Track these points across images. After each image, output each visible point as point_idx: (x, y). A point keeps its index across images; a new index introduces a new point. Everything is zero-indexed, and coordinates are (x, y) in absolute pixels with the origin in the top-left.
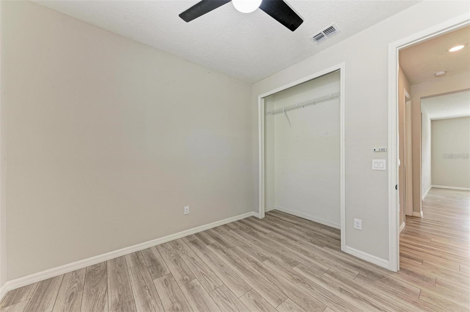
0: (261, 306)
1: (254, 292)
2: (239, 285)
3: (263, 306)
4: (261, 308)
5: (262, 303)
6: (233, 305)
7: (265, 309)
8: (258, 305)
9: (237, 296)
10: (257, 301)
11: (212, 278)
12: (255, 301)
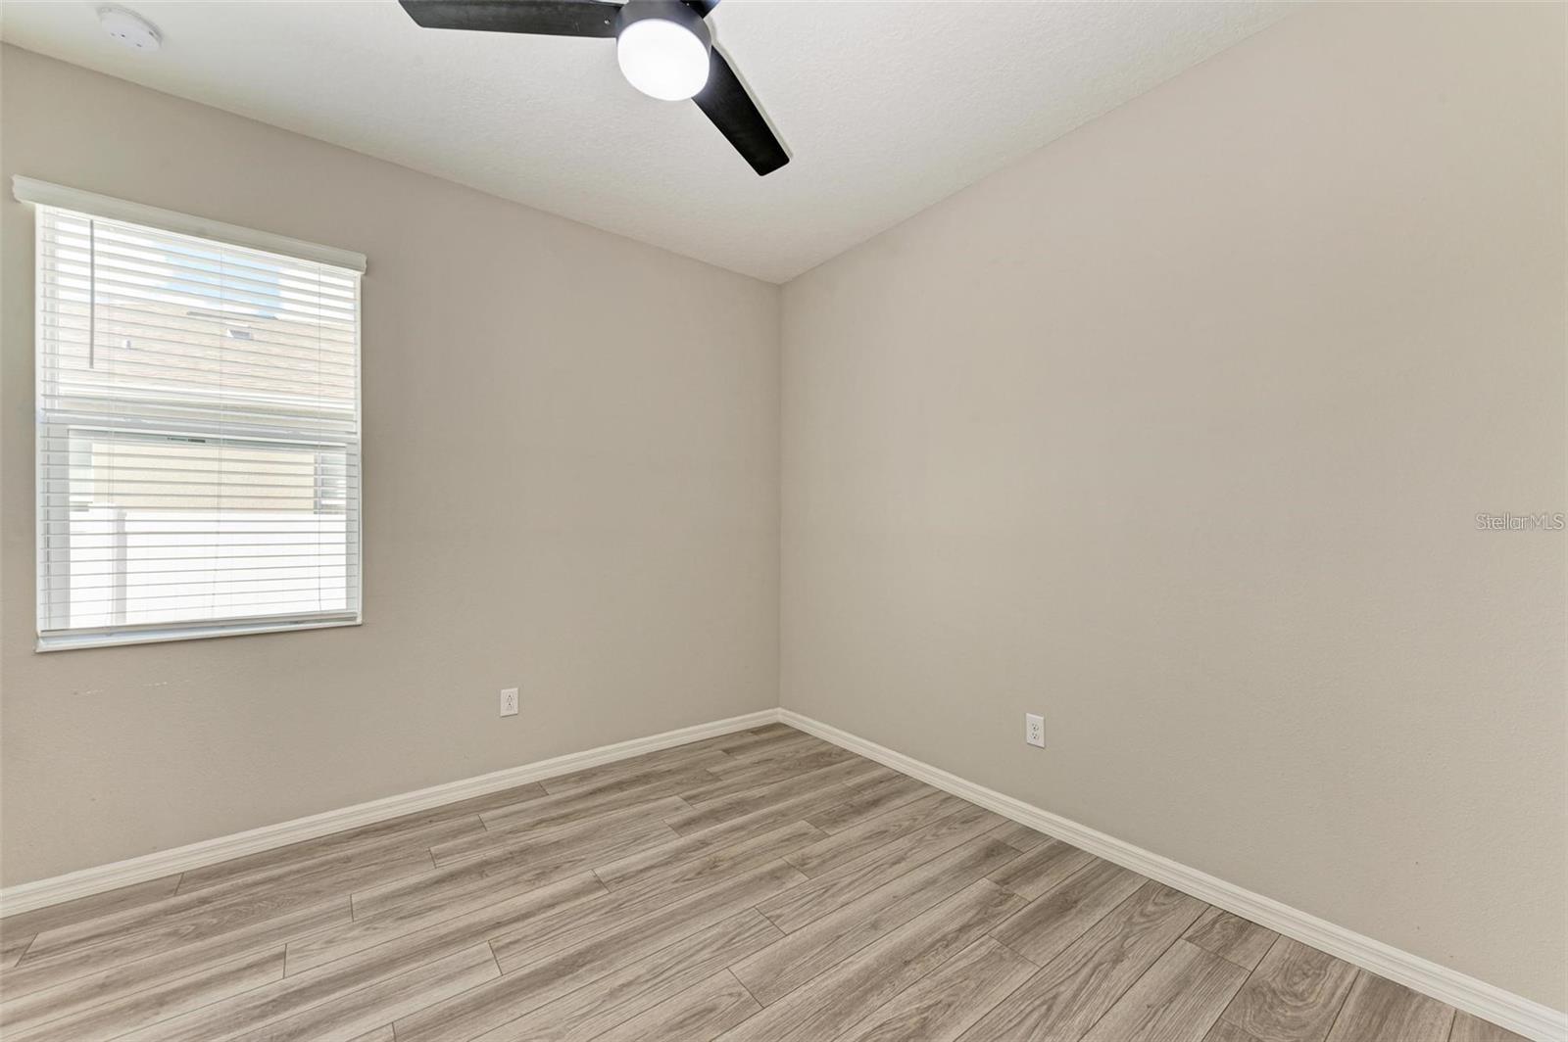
0: (689, 1024)
1: (749, 1012)
2: (782, 970)
3: (686, 1029)
4: (681, 1022)
5: (700, 1028)
6: (707, 956)
7: (678, 1032)
8: (694, 1015)
9: (737, 965)
10: (712, 1015)
11: (811, 908)
12: (711, 1010)
